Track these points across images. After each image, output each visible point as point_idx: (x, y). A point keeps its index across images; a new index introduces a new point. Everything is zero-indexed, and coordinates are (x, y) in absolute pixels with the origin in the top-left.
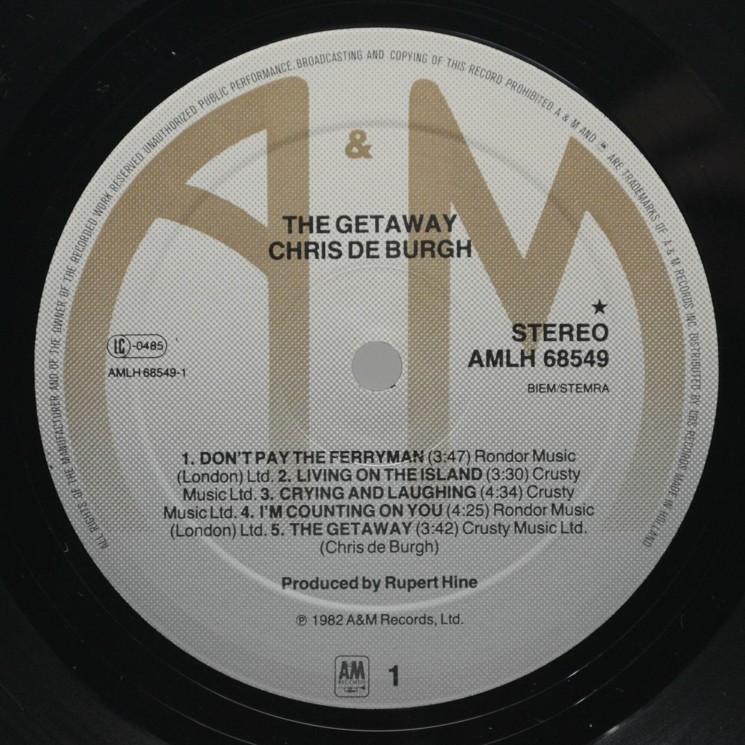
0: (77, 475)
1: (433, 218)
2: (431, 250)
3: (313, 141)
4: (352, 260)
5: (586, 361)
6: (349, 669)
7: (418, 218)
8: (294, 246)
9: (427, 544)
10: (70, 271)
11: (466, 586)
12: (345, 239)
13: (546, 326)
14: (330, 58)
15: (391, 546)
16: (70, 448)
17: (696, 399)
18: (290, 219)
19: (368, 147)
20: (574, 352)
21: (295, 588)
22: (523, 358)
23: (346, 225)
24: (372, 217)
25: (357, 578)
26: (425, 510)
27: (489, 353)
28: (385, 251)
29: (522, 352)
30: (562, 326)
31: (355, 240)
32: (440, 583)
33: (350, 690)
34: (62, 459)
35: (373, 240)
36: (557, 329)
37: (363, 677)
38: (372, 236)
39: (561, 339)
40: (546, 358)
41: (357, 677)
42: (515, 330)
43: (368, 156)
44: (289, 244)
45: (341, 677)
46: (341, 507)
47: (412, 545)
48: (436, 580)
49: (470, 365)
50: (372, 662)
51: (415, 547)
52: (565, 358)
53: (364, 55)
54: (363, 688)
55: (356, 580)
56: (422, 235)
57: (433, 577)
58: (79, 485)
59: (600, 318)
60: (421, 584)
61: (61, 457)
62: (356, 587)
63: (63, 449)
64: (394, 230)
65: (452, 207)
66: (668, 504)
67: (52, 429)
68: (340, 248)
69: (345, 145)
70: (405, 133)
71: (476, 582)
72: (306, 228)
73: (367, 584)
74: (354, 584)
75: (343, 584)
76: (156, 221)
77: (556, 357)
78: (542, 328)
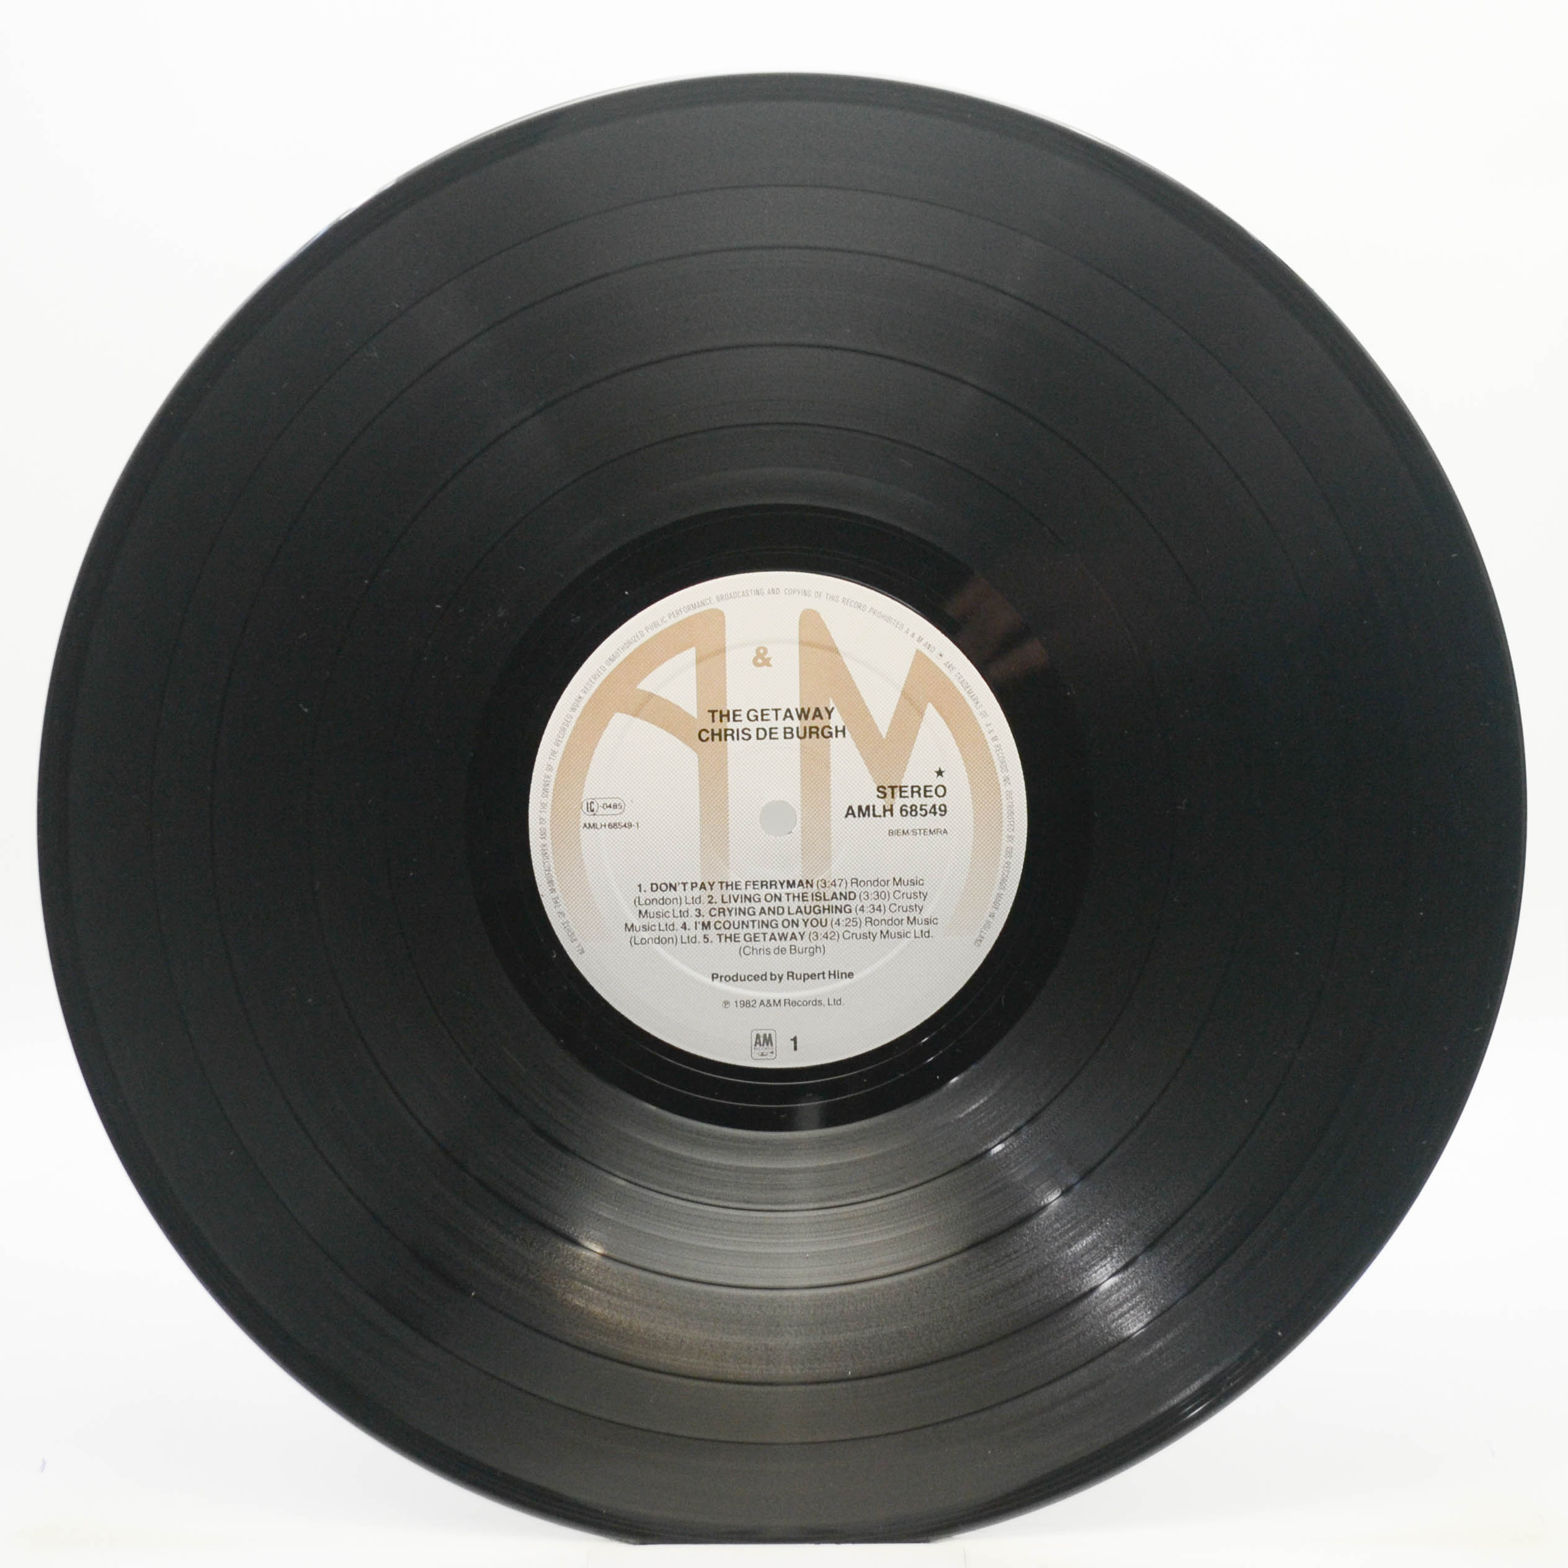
0: (561, 901)
1: (817, 709)
2: (817, 733)
3: (729, 655)
4: (759, 741)
5: (930, 812)
6: (762, 1039)
7: (806, 710)
8: (716, 731)
9: (816, 948)
10: (554, 753)
11: (846, 977)
12: (753, 726)
13: (901, 787)
14: (741, 594)
15: (791, 949)
16: (556, 881)
17: (1011, 838)
18: (713, 712)
19: (769, 659)
20: (921, 806)
21: (721, 980)
22: (885, 811)
23: (754, 716)
24: (773, 710)
25: (766, 973)
26: (815, 923)
27: (860, 808)
28: (783, 734)
29: (884, 807)
30: (912, 787)
31: (760, 727)
32: (826, 975)
33: (762, 1055)
34: (550, 890)
35: (774, 726)
36: (909, 789)
37: (772, 1045)
38: (772, 723)
39: (912, 796)
40: (901, 810)
41: (768, 1045)
42: (878, 790)
43: (769, 665)
44: (713, 730)
45: (755, 1045)
46: (753, 921)
47: (806, 949)
48: (823, 973)
49: (846, 816)
50: (778, 1034)
51: (807, 950)
52: (915, 810)
53: (766, 592)
54: (772, 1053)
55: (766, 975)
56: (810, 722)
57: (821, 972)
58: (563, 908)
59: (940, 780)
60: (812, 976)
61: (550, 888)
62: (766, 979)
63: (551, 882)
64: (789, 719)
65: (831, 701)
66: (992, 916)
67: (543, 868)
68: (750, 733)
69: (753, 658)
70: (795, 649)
71: (853, 974)
72: (725, 719)
73: (773, 977)
74: (764, 978)
75: (756, 978)
76: (615, 715)
77: (909, 810)
78: (898, 789)
